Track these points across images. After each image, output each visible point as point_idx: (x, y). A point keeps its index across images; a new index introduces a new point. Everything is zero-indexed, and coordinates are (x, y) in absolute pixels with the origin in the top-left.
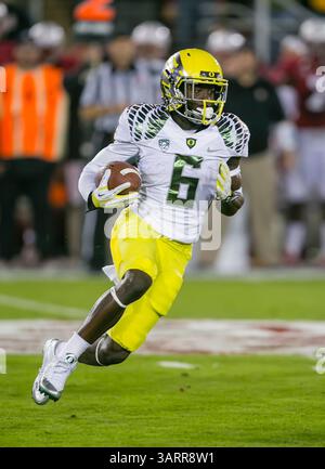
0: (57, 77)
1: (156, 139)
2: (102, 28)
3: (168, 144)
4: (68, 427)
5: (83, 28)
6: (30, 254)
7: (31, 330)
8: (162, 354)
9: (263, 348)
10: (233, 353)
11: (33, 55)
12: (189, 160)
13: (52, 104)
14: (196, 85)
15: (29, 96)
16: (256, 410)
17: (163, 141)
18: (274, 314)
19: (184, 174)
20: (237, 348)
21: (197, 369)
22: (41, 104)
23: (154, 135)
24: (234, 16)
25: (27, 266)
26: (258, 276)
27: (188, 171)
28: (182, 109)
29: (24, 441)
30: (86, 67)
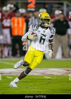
0: (24, 19)
1: (37, 31)
2: (33, 10)
3: (40, 32)
4: (26, 90)
5: (29, 9)
6: (18, 55)
7: (19, 70)
8: (45, 75)
9: (65, 74)
10: (59, 75)
11: (19, 15)
12: (44, 35)
13: (23, 25)
14: (44, 19)
15: (18, 23)
16: (64, 87)
17: (39, 31)
18: (67, 67)
19: (43, 38)
20: (60, 74)
21: (52, 78)
22: (21, 25)
23: (37, 30)
24: (59, 7)
25: (18, 57)
26: (64, 59)
27: (43, 37)
28: (41, 24)
29: (17, 93)
30: (30, 17)
